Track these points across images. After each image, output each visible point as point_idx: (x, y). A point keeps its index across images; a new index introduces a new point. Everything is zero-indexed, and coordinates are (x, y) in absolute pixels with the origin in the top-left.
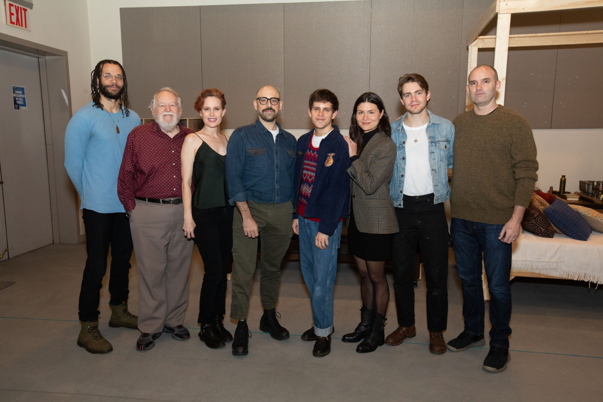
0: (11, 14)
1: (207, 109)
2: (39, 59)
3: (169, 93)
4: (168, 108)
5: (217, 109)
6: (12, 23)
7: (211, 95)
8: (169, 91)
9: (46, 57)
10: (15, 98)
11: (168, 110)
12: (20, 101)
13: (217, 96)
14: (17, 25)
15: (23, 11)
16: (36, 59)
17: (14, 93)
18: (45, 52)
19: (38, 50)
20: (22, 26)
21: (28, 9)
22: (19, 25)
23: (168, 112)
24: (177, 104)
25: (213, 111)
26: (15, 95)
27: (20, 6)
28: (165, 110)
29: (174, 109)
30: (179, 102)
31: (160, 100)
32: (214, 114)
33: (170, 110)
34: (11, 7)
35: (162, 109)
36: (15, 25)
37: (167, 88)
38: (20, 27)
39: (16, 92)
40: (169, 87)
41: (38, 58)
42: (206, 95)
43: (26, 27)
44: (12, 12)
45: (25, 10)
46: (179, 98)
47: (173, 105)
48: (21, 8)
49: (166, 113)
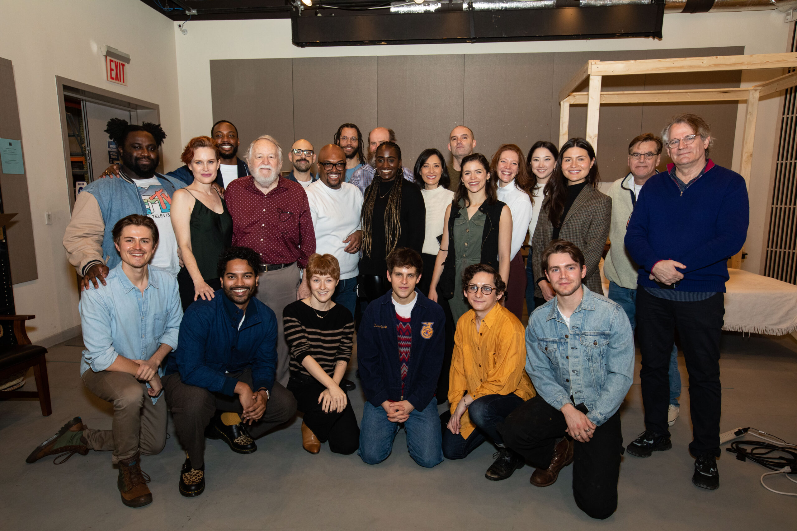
0: (112, 70)
1: (199, 162)
2: (131, 113)
3: (269, 142)
4: (266, 160)
5: (211, 162)
6: (112, 78)
7: (203, 145)
8: (269, 140)
9: (138, 111)
10: (109, 152)
11: (266, 163)
12: (114, 155)
13: (210, 146)
14: (116, 80)
15: (121, 66)
16: (128, 113)
17: (109, 147)
18: (137, 105)
19: (129, 103)
20: (120, 81)
21: (126, 64)
22: (118, 80)
23: (266, 165)
24: (276, 155)
25: (207, 165)
26: (110, 149)
27: (119, 61)
28: (263, 163)
29: (273, 162)
30: (280, 153)
31: (257, 151)
32: (208, 168)
33: (269, 163)
34: (112, 63)
35: (260, 161)
36: (114, 81)
37: (267, 137)
38: (119, 82)
39: (111, 146)
40: (268, 135)
41: (130, 111)
42: (196, 145)
43: (124, 82)
44: (112, 68)
45: (123, 65)
46: (280, 149)
47: (272, 157)
48: (120, 63)
49: (263, 166)
